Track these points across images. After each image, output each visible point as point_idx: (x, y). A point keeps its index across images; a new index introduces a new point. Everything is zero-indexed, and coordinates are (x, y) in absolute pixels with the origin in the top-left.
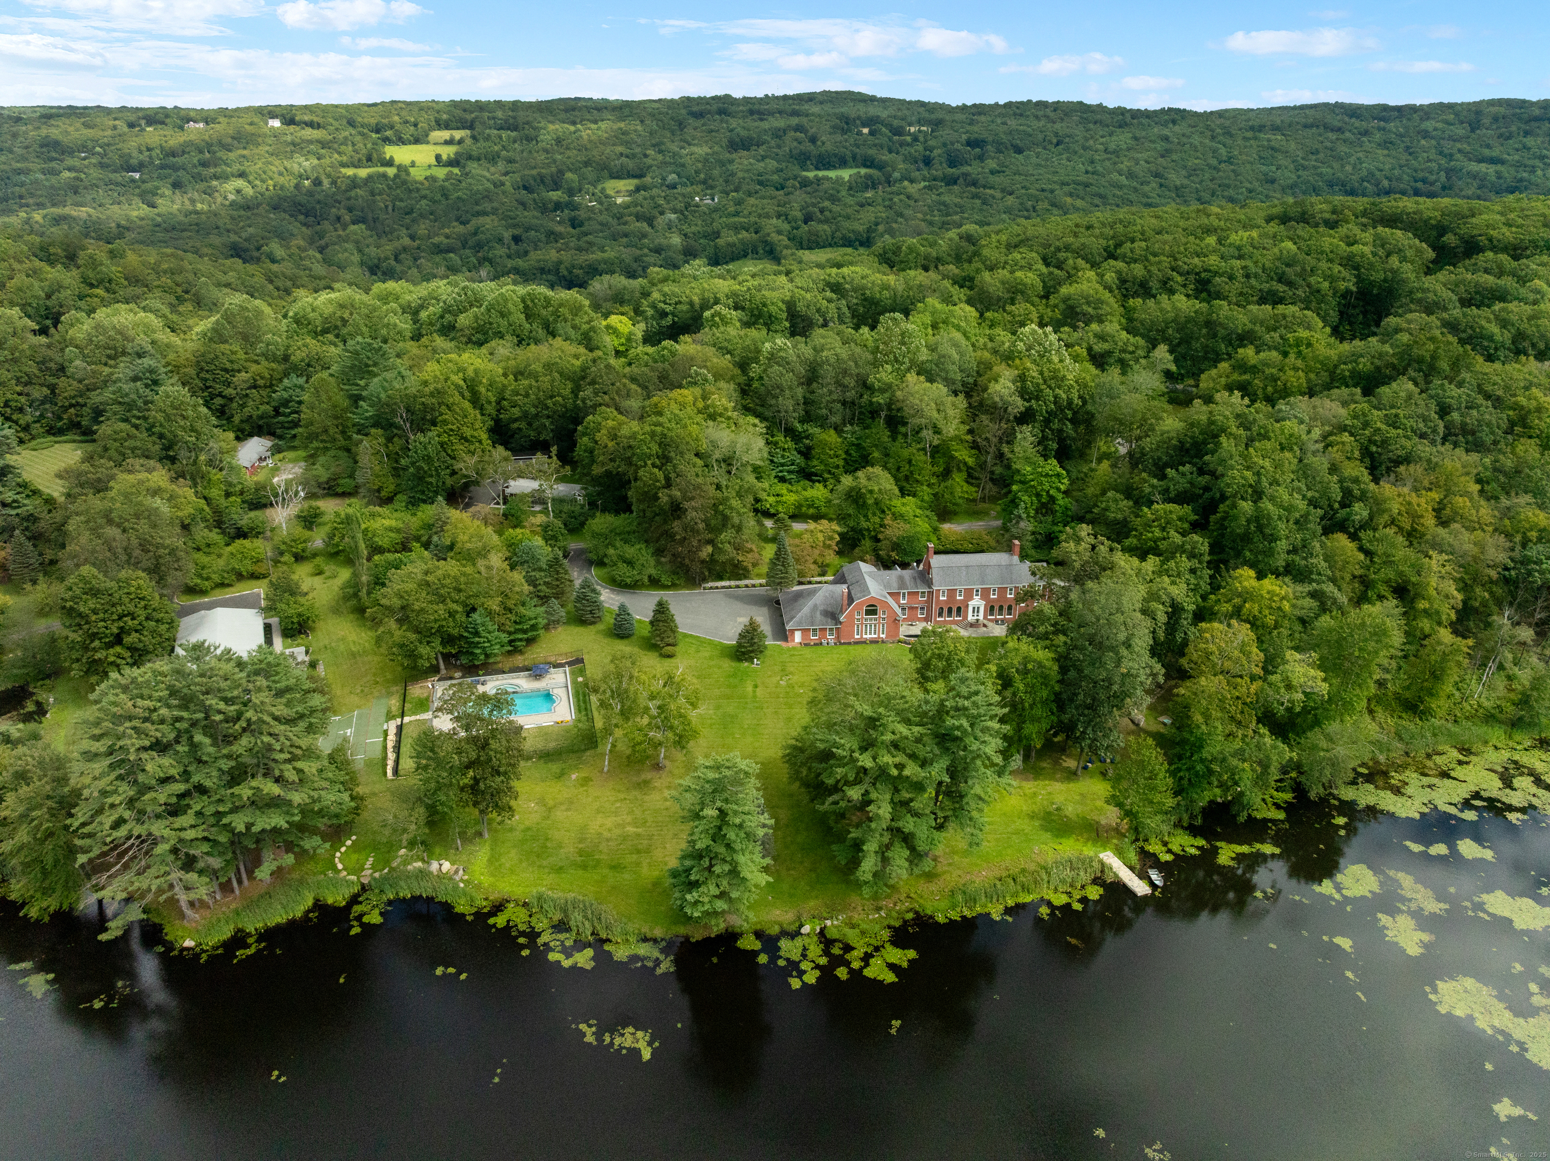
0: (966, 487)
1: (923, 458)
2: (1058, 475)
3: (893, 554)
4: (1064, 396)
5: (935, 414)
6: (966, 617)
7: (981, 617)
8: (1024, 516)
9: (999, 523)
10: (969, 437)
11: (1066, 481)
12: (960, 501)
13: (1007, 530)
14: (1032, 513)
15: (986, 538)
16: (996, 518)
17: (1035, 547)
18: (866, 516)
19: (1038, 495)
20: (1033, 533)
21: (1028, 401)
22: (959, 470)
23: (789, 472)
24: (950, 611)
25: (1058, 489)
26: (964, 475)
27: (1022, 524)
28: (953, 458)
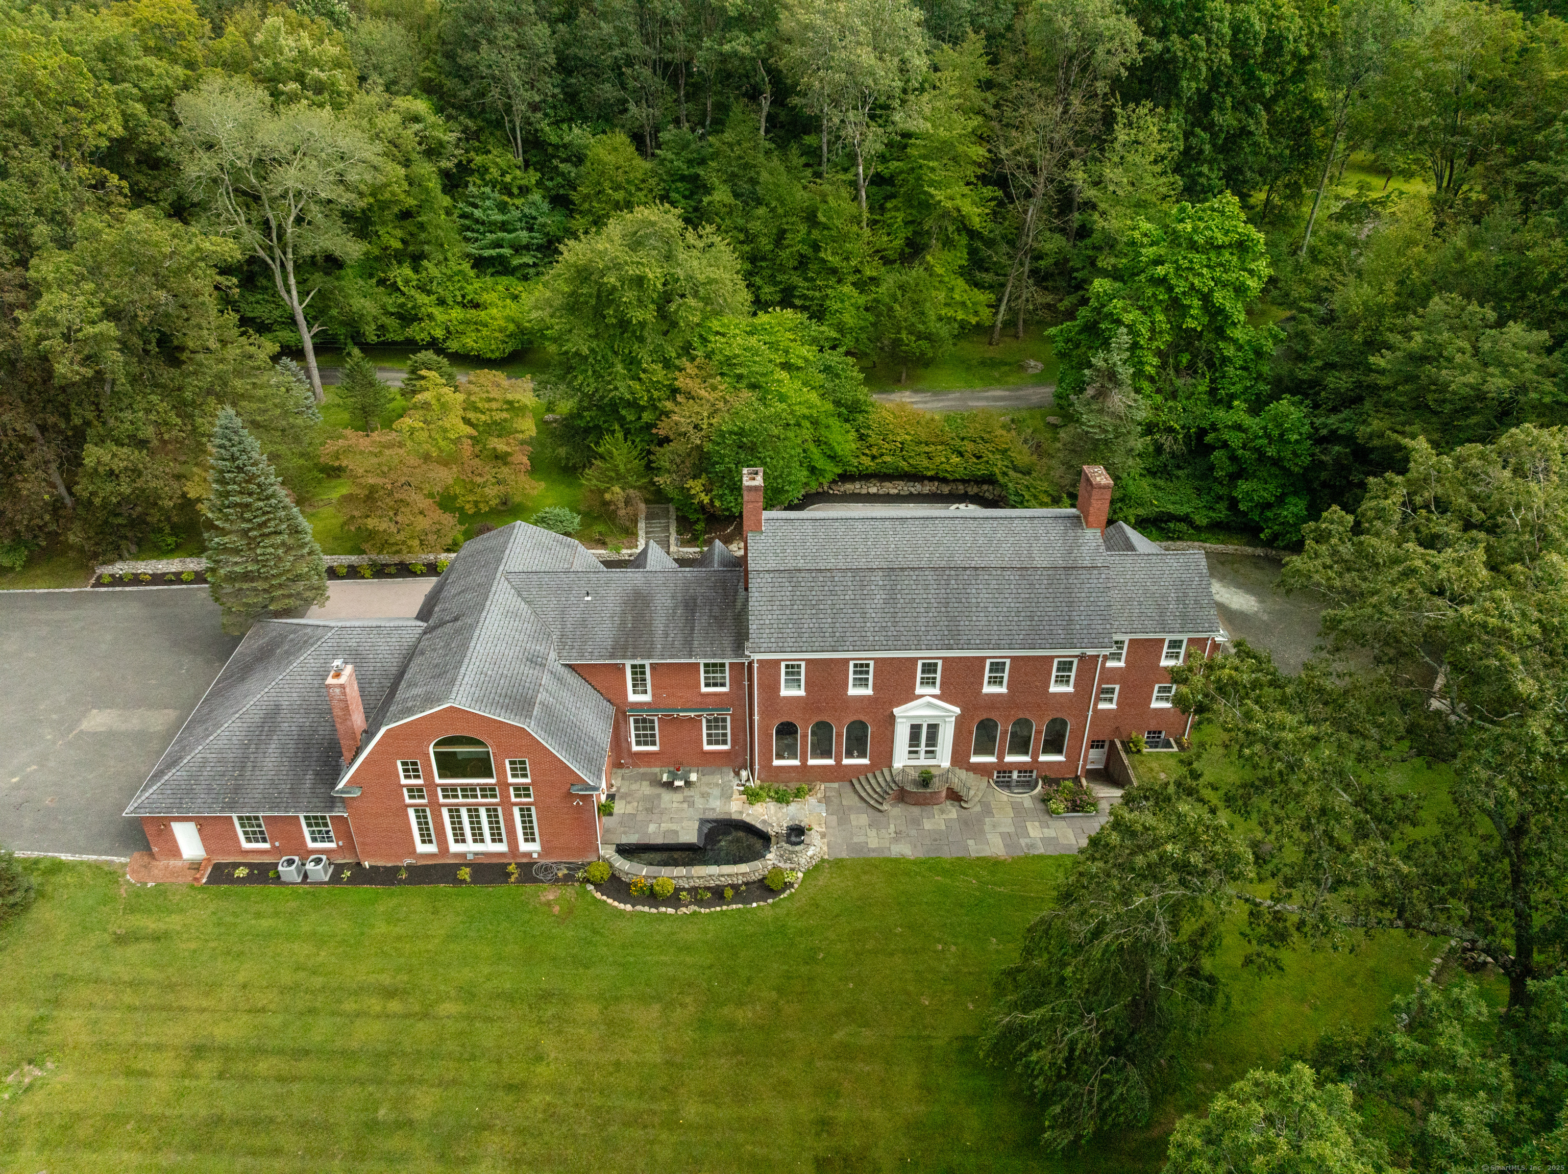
0: (961, 288)
1: (850, 208)
2: (1242, 246)
3: (696, 486)
4: (1259, 26)
5: (866, 57)
6: (885, 756)
7: (943, 759)
8: (1125, 373)
9: (1046, 393)
10: (979, 152)
11: (1262, 266)
12: (944, 331)
13: (1069, 417)
14: (1151, 363)
15: (1004, 437)
16: (1040, 380)
17: (1150, 472)
18: (632, 362)
19: (1176, 306)
20: (1149, 429)
21: (1163, 34)
22: (948, 243)
23: (518, 249)
24: (823, 732)
25: (1240, 290)
26: (961, 257)
27: (1118, 400)
28: (926, 205)
